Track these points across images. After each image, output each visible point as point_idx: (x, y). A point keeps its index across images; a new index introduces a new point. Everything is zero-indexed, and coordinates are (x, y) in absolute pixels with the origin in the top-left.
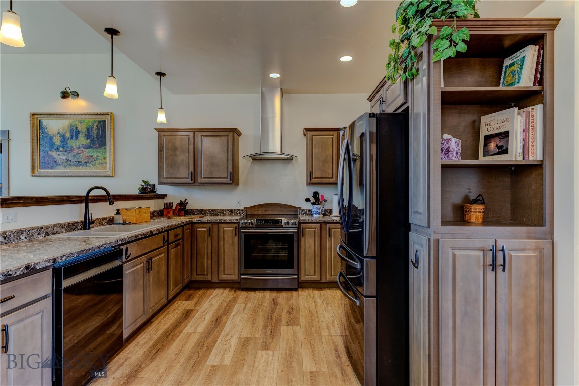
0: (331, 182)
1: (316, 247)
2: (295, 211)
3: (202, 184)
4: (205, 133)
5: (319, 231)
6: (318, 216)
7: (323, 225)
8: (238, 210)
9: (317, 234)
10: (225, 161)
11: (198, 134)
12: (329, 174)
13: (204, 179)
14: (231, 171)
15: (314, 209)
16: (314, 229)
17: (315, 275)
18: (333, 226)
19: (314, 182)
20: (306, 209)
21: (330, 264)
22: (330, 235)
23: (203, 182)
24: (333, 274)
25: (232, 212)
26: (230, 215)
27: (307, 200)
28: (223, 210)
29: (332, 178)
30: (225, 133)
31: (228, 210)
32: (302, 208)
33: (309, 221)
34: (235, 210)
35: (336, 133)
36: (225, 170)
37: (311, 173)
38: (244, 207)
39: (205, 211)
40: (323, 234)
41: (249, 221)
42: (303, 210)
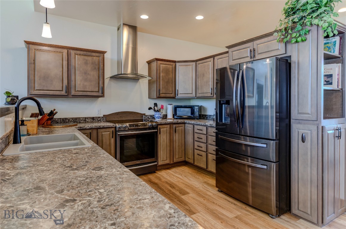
0: (171, 96)
1: (167, 140)
2: (142, 117)
3: (75, 96)
4: (79, 52)
5: (169, 129)
6: (160, 119)
7: (171, 125)
8: (99, 117)
9: (168, 132)
10: (97, 78)
11: (73, 52)
12: (170, 91)
13: (77, 92)
14: (102, 86)
15: (157, 115)
16: (166, 129)
17: (167, 160)
18: (177, 125)
19: (161, 96)
20: (149, 115)
21: (175, 151)
22: (175, 132)
23: (76, 94)
24: (177, 158)
25: (94, 120)
26: (92, 122)
27: (150, 109)
28: (85, 118)
29: (172, 94)
30: (97, 54)
31: (90, 118)
32: (146, 115)
33: (164, 123)
34: (96, 117)
35: (174, 64)
36: (97, 85)
37: (160, 90)
38: (104, 116)
39: (69, 120)
40: (171, 131)
41: (124, 126)
42: (147, 115)
